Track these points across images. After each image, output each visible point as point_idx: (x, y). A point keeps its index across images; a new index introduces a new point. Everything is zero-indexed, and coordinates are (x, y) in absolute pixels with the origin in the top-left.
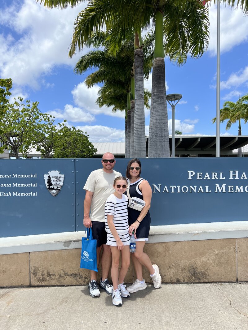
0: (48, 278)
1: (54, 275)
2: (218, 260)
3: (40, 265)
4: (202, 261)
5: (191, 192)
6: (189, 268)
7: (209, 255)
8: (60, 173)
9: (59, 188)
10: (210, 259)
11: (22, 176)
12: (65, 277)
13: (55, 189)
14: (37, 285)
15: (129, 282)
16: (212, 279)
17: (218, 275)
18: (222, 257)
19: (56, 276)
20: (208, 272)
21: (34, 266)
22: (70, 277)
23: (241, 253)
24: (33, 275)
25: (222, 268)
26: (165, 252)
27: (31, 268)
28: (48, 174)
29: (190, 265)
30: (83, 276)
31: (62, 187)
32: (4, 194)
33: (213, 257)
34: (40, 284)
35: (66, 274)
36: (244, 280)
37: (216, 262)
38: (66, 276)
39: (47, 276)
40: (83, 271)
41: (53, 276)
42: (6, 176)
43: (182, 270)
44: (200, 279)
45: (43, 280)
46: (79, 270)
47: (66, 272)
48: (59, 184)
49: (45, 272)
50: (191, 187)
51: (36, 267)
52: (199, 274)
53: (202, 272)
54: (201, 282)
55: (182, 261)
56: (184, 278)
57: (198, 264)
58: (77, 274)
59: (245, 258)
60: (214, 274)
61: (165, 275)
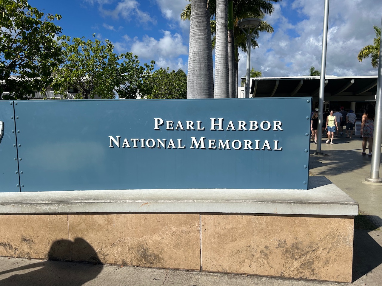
2: (175, 240)
4: (154, 240)
5: (158, 147)
6: (137, 248)
7: (163, 233)
10: (165, 239)
15: (66, 259)
16: (168, 264)
17: (176, 260)
18: (181, 236)
20: (163, 254)
23: (206, 232)
25: (181, 250)
26: (107, 225)
29: (139, 244)
30: (13, 247)
33: (168, 235)
36: (211, 270)
37: (173, 242)
40: (12, 241)
43: (129, 250)
44: (152, 263)
46: (8, 239)
50: (159, 140)
52: (150, 256)
53: (154, 254)
54: (152, 267)
55: (129, 238)
56: (132, 260)
57: (149, 243)
58: (6, 243)
59: (213, 240)
60: (171, 258)
61: (108, 255)
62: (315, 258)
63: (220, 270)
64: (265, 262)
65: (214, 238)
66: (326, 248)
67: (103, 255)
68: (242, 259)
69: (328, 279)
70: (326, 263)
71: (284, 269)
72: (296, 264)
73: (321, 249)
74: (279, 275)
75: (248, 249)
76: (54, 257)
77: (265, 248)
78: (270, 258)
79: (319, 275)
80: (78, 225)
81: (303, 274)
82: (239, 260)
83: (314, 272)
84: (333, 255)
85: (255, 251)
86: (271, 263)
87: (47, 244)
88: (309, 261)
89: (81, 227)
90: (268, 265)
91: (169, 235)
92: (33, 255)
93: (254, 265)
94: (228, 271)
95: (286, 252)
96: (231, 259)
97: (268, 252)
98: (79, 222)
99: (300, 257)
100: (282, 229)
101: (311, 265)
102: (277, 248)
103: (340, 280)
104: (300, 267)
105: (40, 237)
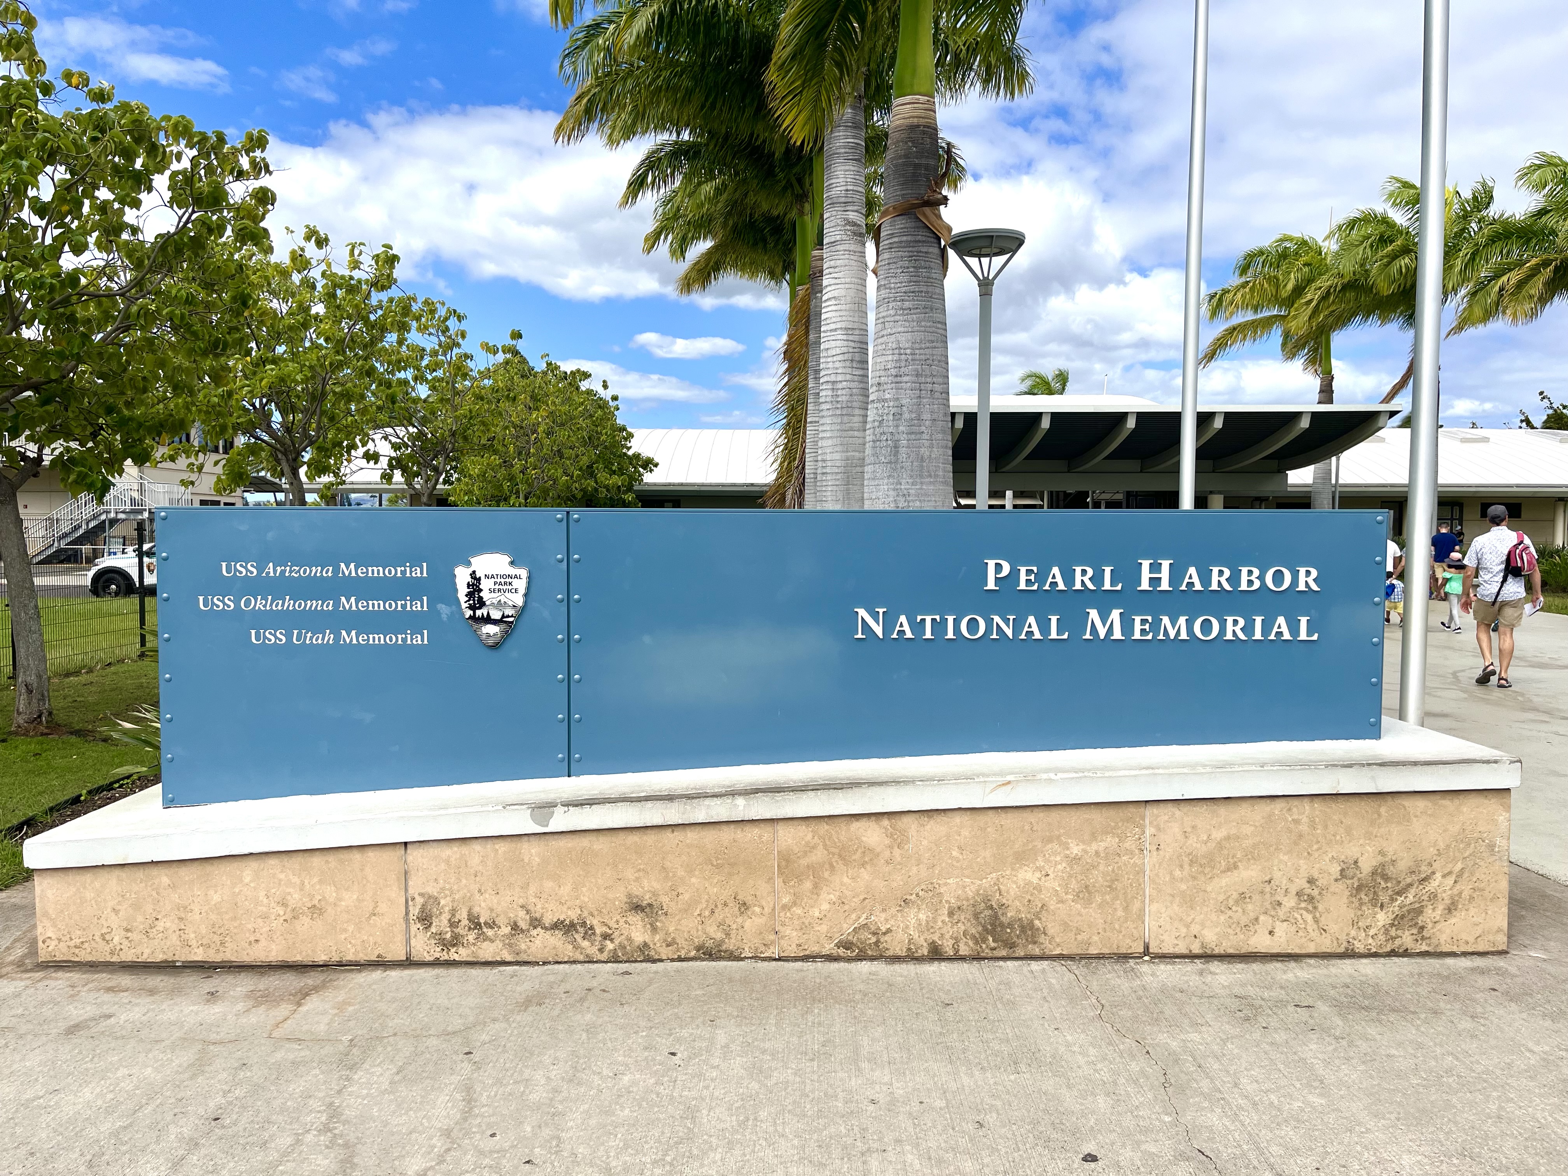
0: (471, 937)
1: (492, 925)
2: (1079, 877)
3: (443, 889)
4: (1022, 883)
5: (994, 636)
6: (974, 906)
7: (1047, 861)
8: (512, 563)
9: (508, 616)
10: (1052, 876)
11: (376, 571)
12: (534, 932)
13: (495, 622)
14: (432, 959)
15: (761, 952)
16: (1058, 945)
17: (1079, 931)
18: (1094, 867)
19: (500, 927)
20: (1044, 919)
21: (423, 891)
22: (548, 932)
23: (1161, 852)
24: (419, 925)
25: (1094, 905)
26: (891, 847)
27: (413, 899)
28: (469, 564)
29: (978, 894)
30: (598, 931)
31: (521, 611)
32: (309, 635)
33: (1059, 867)
34: (445, 956)
35: (536, 922)
36: (1172, 950)
37: (1074, 885)
38: (535, 928)
39: (470, 929)
40: (596, 913)
41: (492, 928)
42: (316, 571)
43: (951, 914)
44: (1012, 946)
45: (456, 941)
46: (581, 908)
47: (538, 915)
48: (510, 603)
49: (463, 915)
50: (997, 619)
51: (430, 897)
52: (1010, 925)
53: (1020, 919)
54: (1017, 955)
55: (951, 881)
56: (957, 941)
57: (1008, 892)
58: (576, 921)
59: (1177, 873)
60: (1066, 927)
61: (889, 931)
62: (1425, 898)
63: (1196, 949)
64: (1309, 918)
65: (1181, 866)
66: (1450, 873)
67: (874, 934)
68: (1252, 915)
69: (1455, 949)
70: (1450, 909)
71: (1353, 933)
72: (1383, 918)
73: (1438, 875)
74: (1342, 950)
75: (1268, 889)
76: (725, 952)
77: (1308, 882)
78: (1321, 907)
79: (1434, 941)
80: (805, 852)
81: (1398, 942)
82: (1244, 920)
83: (1425, 933)
84: (1465, 888)
85: (1283, 891)
86: (1323, 921)
87: (707, 913)
88: (1413, 906)
89: (814, 858)
90: (1315, 926)
91: (1064, 865)
92: (661, 950)
93: (1281, 929)
94: (1217, 951)
95: (1359, 889)
96: (1222, 918)
97: (1315, 893)
98: (807, 843)
99: (1393, 900)
100: (1349, 831)
101: (1417, 917)
102: (1336, 880)
103: (1481, 949)
104: (1392, 925)
105: (686, 896)
